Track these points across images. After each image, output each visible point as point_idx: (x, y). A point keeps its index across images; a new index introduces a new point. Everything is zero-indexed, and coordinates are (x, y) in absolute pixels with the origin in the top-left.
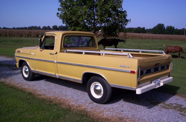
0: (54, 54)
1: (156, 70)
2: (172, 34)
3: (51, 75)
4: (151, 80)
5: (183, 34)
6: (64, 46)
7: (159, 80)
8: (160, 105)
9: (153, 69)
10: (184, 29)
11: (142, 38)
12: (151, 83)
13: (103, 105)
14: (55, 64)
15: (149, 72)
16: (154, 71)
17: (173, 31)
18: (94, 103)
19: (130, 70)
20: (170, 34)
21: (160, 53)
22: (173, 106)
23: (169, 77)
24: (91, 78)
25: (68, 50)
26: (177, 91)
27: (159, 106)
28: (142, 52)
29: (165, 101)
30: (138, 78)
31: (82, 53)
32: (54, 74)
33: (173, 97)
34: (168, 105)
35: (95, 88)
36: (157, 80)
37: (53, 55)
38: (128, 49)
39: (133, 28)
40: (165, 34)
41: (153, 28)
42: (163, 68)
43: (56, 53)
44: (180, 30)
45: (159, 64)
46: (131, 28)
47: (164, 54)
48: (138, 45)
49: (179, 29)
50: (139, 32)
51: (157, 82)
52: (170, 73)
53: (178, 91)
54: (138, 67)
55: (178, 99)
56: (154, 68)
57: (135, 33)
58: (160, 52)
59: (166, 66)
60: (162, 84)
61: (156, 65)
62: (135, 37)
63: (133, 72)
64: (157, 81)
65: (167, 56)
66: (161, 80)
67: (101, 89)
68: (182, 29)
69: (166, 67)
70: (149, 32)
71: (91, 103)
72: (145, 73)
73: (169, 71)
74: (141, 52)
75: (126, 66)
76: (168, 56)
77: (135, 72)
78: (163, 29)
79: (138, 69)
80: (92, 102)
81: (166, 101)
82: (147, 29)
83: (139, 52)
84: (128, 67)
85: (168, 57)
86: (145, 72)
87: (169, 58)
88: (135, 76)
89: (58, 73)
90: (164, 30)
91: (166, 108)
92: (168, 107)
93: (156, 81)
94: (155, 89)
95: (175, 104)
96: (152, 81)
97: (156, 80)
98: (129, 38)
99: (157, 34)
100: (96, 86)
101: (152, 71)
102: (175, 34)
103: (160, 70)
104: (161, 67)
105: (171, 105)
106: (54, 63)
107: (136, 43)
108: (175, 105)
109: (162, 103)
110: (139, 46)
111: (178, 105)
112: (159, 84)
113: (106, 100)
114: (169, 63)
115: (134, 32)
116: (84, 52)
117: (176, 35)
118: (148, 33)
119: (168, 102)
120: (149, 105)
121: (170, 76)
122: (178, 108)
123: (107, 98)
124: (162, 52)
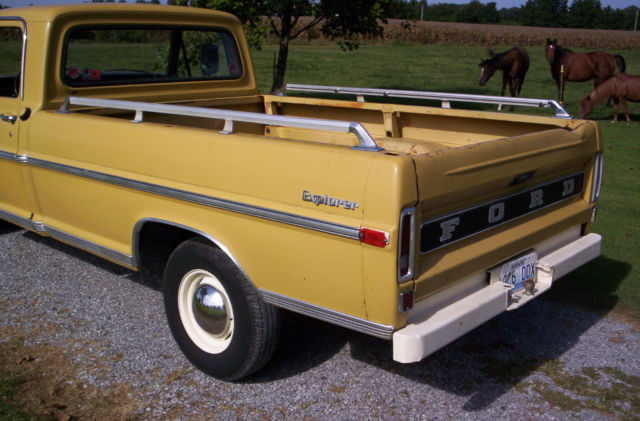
0: (15, 118)
1: (517, 208)
2: (592, 28)
3: (17, 218)
4: (487, 268)
5: (629, 27)
6: (67, 80)
7: (530, 258)
8: (530, 379)
9: (501, 207)
10: (633, 9)
11: (483, 41)
12: (487, 281)
13: (237, 388)
14: (25, 169)
15: (473, 224)
16: (505, 218)
17: (594, 15)
18: (197, 372)
19: (357, 223)
20: (583, 27)
21: (540, 111)
22: (600, 383)
23: (583, 233)
24: (180, 246)
25: (74, 100)
26: (615, 287)
27: (529, 389)
28: (455, 105)
29: (561, 353)
30: (404, 272)
31: (129, 115)
32: (26, 215)
33: (600, 324)
34: (575, 383)
35: (199, 296)
36: (522, 263)
37: (13, 121)
38: (387, 91)
39: (452, 5)
40: (565, 26)
41: (524, 5)
42: (554, 195)
43: (23, 112)
44: (619, 14)
45: (530, 175)
46: (445, 4)
47: (563, 118)
48: (466, 66)
49: (618, 10)
50: (475, 20)
51: (519, 272)
52: (588, 213)
53: (623, 289)
54: (403, 208)
55: (620, 340)
56: (506, 202)
57: (461, 24)
58: (541, 105)
59: (572, 181)
60: (544, 282)
61: (516, 181)
62: (459, 38)
63: (371, 238)
64: (518, 265)
65: (579, 131)
66: (540, 257)
67: (224, 307)
68: (627, 9)
69: (569, 186)
70: (512, 18)
71: (179, 378)
72: (450, 236)
73: (584, 203)
74: (447, 105)
75: (335, 198)
76: (580, 126)
77: (387, 235)
78: (558, 10)
79: (406, 220)
80: (186, 367)
81: (566, 355)
82: (504, 10)
83: (437, 104)
84: (348, 207)
85: (583, 137)
86: (453, 229)
87: (588, 139)
88: (384, 261)
89: (41, 212)
90: (565, 10)
91: (564, 408)
92: (574, 398)
93: (514, 267)
94: (506, 313)
95: (608, 370)
96: (492, 273)
97: (514, 262)
98: (435, 40)
99: (537, 26)
100: (204, 290)
101: (491, 218)
102: (602, 28)
103: (538, 207)
104: (545, 189)
105: (590, 382)
106: (20, 162)
107: (460, 60)
108: (606, 381)
109: (544, 367)
110: (468, 69)
111: (623, 376)
112: (529, 284)
113: (248, 367)
114: (587, 162)
115: (459, 20)
116: (140, 108)
117: (607, 28)
118: (508, 24)
119: (572, 360)
120: (479, 381)
121: (587, 228)
122: (622, 399)
123: (254, 358)
124: (553, 106)
